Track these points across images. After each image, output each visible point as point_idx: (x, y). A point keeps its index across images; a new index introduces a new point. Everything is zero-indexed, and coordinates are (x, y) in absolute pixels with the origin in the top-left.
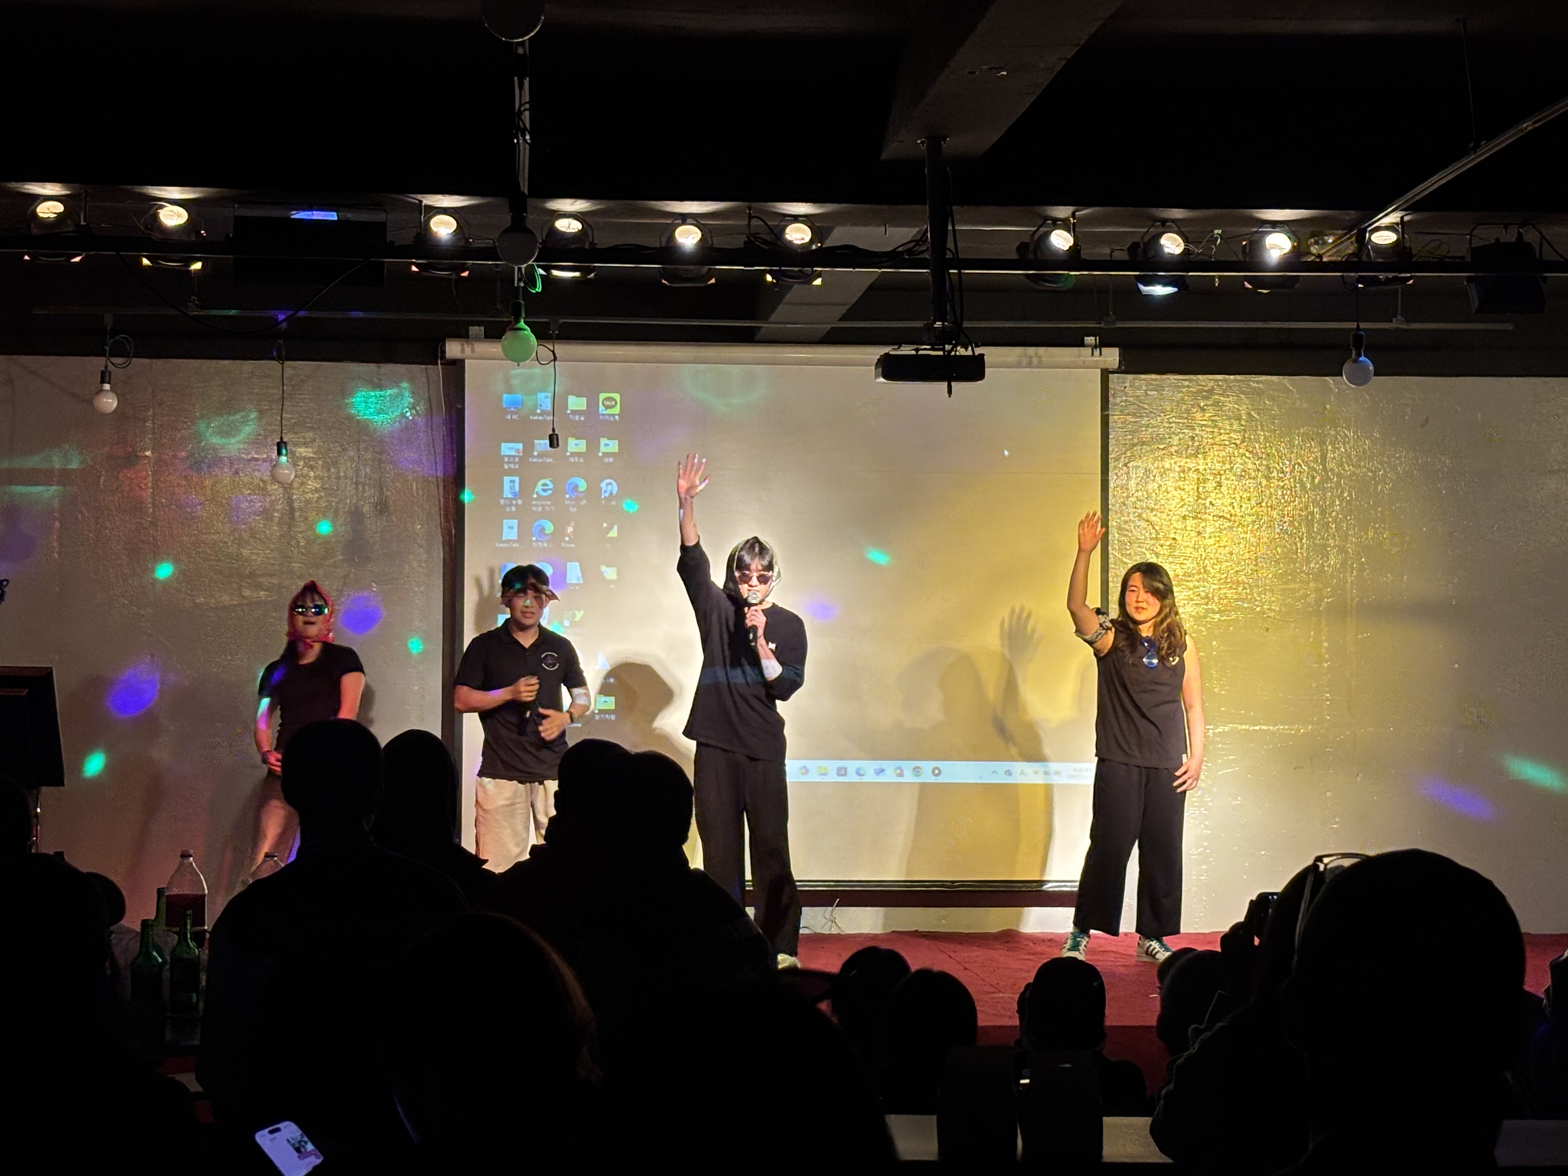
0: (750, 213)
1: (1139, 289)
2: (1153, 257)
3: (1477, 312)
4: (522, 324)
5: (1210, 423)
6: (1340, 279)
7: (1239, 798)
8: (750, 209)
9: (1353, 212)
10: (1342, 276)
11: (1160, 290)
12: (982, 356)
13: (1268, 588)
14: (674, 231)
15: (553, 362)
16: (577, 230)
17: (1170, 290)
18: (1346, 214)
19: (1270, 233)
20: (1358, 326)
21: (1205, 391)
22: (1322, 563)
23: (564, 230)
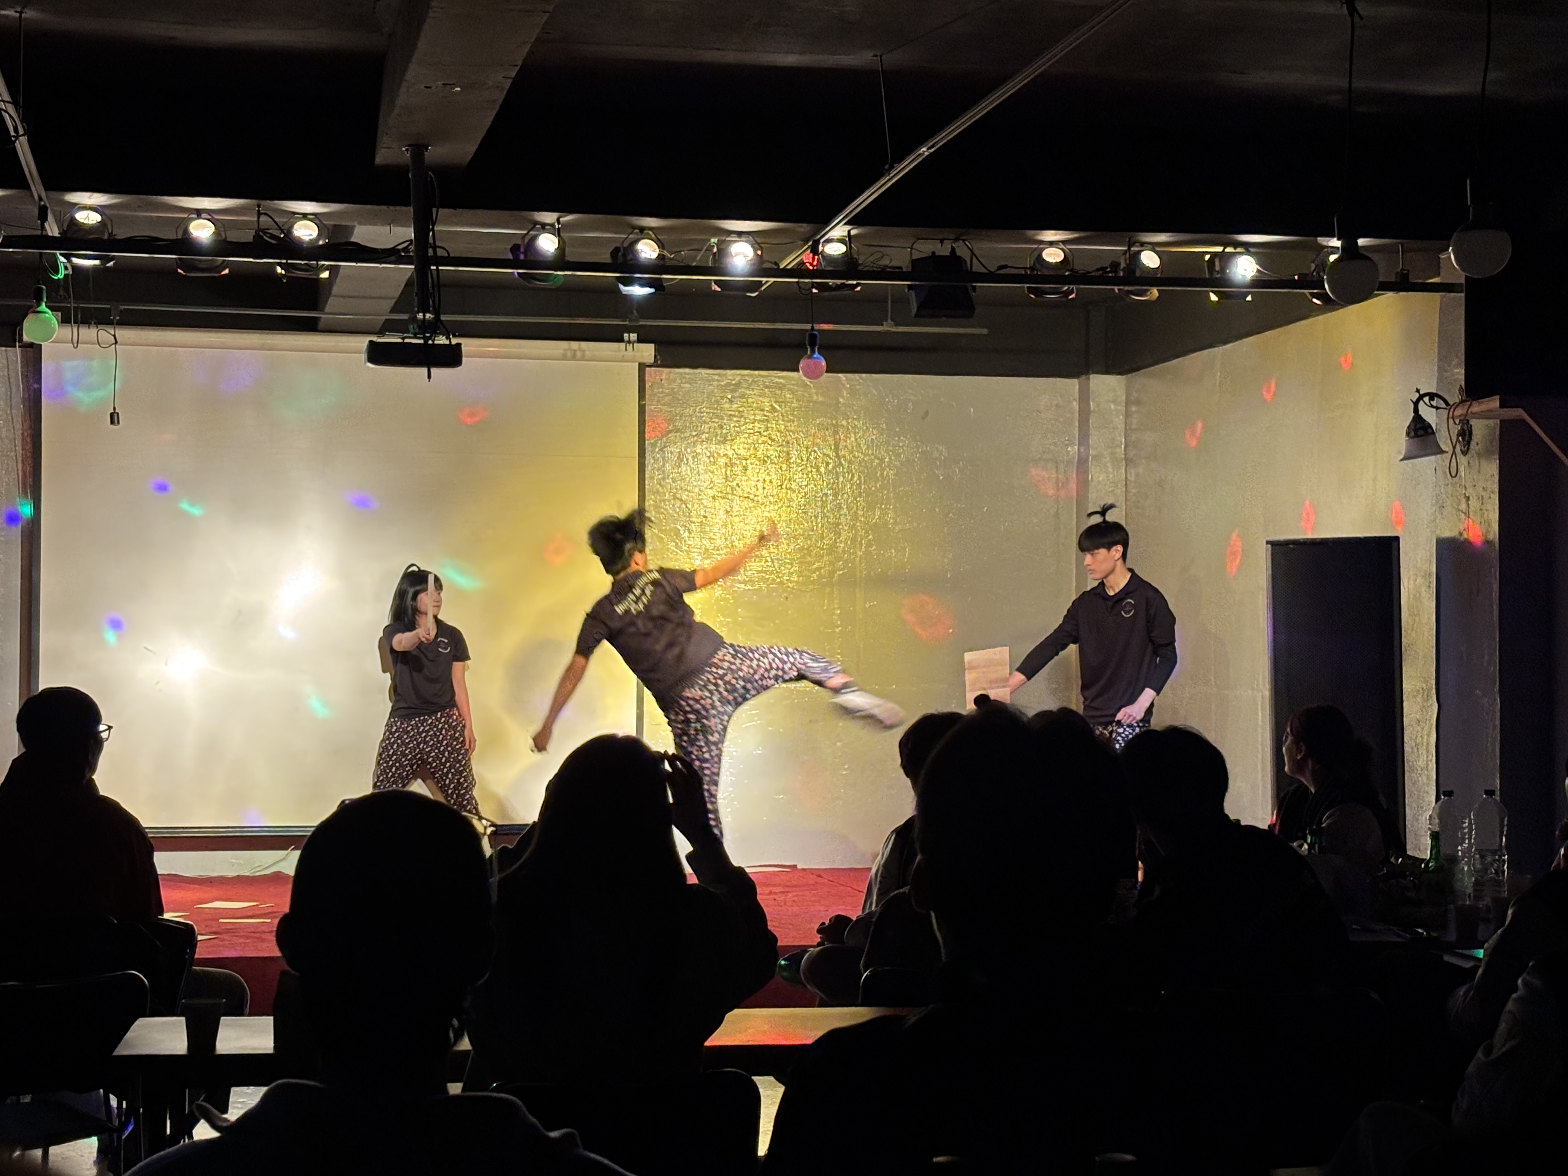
0: (259, 210)
1: (619, 291)
2: (631, 260)
3: (916, 316)
4: (43, 307)
5: (737, 413)
6: (796, 284)
7: (760, 748)
8: (259, 206)
9: (804, 225)
10: (797, 282)
11: (638, 291)
12: (459, 345)
13: (788, 561)
14: (188, 225)
15: (114, 346)
16: (95, 222)
17: (648, 291)
18: (801, 226)
19: (735, 241)
20: (813, 327)
21: (733, 385)
22: (835, 539)
23: (81, 221)
